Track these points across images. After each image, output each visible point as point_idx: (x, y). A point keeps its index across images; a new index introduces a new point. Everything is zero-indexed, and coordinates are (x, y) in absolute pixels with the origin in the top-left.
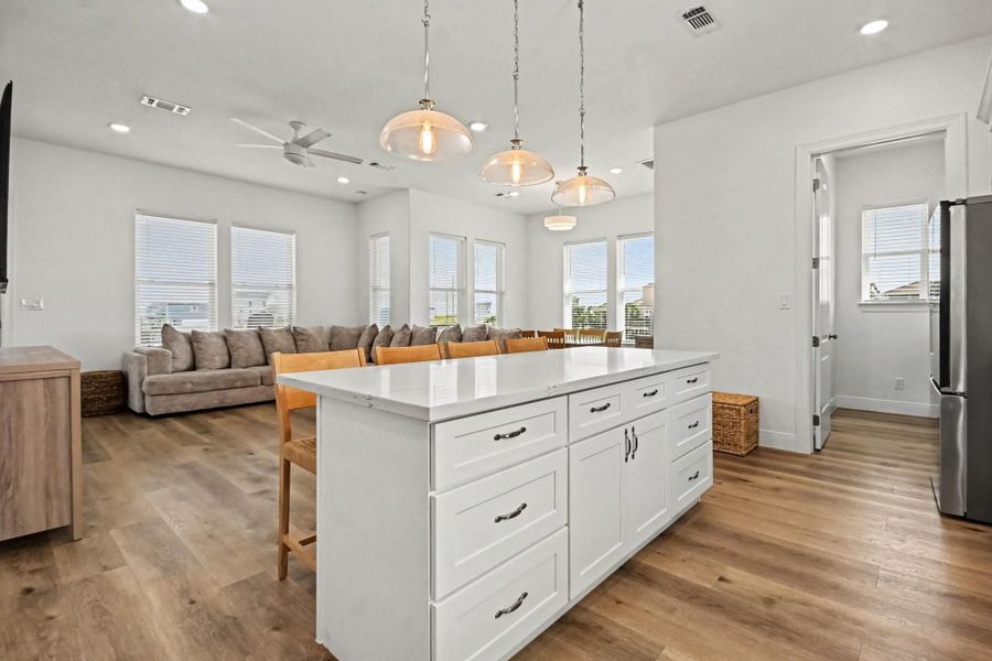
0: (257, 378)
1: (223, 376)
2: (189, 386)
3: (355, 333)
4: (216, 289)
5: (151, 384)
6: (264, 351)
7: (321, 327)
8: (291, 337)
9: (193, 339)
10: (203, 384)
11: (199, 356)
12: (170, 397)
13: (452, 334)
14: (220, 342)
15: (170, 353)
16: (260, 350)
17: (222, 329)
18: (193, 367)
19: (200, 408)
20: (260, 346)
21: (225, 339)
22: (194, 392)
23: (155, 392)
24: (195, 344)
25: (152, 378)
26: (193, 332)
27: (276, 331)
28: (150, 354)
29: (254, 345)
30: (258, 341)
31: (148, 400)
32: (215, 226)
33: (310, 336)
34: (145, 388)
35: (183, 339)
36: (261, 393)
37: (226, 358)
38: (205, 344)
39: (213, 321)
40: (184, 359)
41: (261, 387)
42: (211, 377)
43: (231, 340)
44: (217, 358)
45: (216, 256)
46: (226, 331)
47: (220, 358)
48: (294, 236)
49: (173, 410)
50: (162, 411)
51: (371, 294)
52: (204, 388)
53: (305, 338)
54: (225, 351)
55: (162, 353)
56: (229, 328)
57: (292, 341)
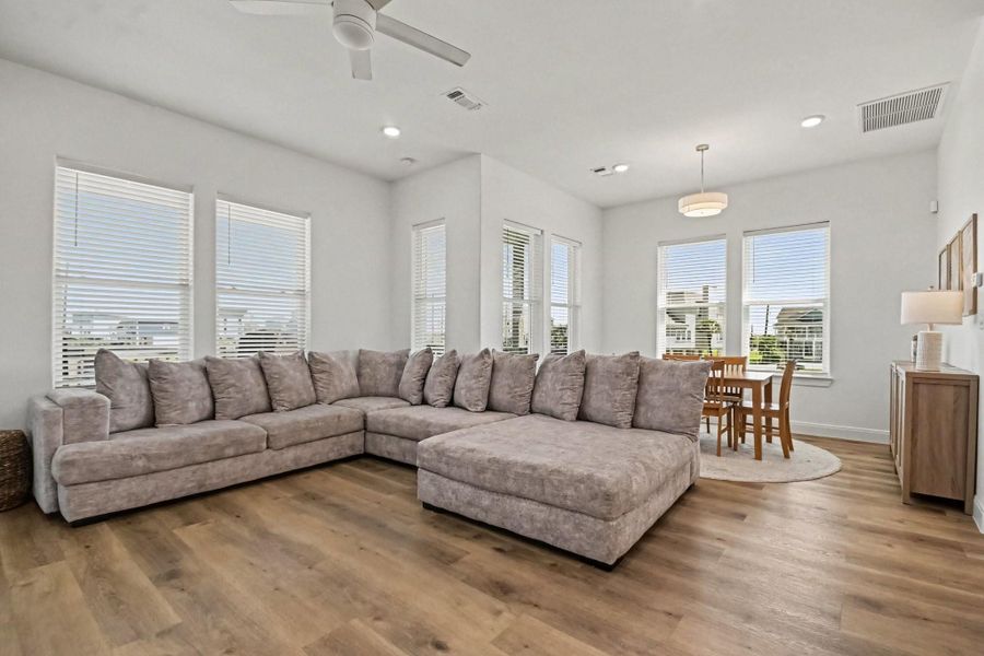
0: (259, 440)
1: (203, 439)
2: (141, 463)
3: (393, 360)
4: (192, 293)
5: (67, 464)
6: (268, 389)
7: (346, 352)
8: (306, 367)
9: (152, 376)
10: (168, 457)
11: (162, 402)
12: (105, 486)
13: (573, 364)
14: (198, 377)
15: (108, 401)
16: (262, 388)
17: (202, 356)
18: (151, 422)
19: (163, 498)
20: (261, 381)
21: (205, 372)
22: (148, 473)
23: (74, 478)
24: (155, 383)
25: (72, 448)
26: (151, 361)
27: (284, 358)
28: (71, 405)
29: (252, 380)
30: (257, 374)
31: (63, 493)
32: (191, 196)
33: (332, 365)
34: (56, 472)
35: (132, 373)
36: (267, 463)
37: (208, 403)
38: (173, 382)
39: (185, 342)
40: (135, 410)
41: (267, 454)
42: (181, 443)
43: (215, 375)
44: (192, 405)
45: (191, 239)
46: (207, 359)
47: (197, 402)
48: (308, 221)
49: (111, 509)
50: (89, 512)
51: (413, 304)
52: (169, 464)
53: (326, 367)
54: (205, 391)
55: (94, 402)
56: (211, 355)
57: (307, 373)
